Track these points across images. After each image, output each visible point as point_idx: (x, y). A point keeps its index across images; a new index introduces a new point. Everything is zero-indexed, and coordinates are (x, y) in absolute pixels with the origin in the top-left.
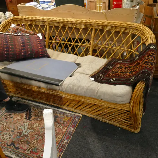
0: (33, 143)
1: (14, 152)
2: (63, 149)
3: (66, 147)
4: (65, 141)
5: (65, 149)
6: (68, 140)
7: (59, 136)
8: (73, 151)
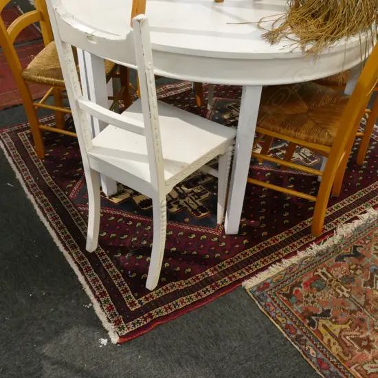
0: (343, 288)
1: (333, 252)
2: (294, 336)
4: (312, 351)
5: (289, 339)
6: (314, 360)
7: (340, 348)
8: (276, 355)
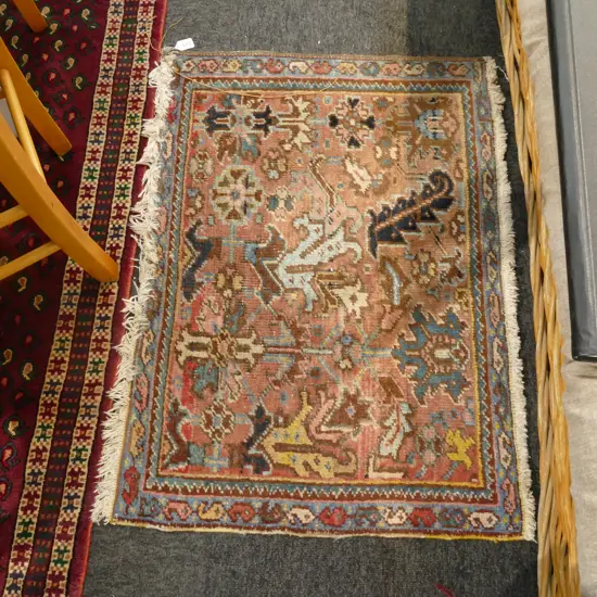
0: (243, 341)
1: (168, 283)
2: (256, 520)
3: (275, 532)
4: (302, 514)
5: (255, 532)
6: (317, 525)
7: (330, 459)
8: (263, 581)
